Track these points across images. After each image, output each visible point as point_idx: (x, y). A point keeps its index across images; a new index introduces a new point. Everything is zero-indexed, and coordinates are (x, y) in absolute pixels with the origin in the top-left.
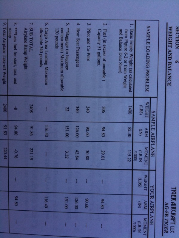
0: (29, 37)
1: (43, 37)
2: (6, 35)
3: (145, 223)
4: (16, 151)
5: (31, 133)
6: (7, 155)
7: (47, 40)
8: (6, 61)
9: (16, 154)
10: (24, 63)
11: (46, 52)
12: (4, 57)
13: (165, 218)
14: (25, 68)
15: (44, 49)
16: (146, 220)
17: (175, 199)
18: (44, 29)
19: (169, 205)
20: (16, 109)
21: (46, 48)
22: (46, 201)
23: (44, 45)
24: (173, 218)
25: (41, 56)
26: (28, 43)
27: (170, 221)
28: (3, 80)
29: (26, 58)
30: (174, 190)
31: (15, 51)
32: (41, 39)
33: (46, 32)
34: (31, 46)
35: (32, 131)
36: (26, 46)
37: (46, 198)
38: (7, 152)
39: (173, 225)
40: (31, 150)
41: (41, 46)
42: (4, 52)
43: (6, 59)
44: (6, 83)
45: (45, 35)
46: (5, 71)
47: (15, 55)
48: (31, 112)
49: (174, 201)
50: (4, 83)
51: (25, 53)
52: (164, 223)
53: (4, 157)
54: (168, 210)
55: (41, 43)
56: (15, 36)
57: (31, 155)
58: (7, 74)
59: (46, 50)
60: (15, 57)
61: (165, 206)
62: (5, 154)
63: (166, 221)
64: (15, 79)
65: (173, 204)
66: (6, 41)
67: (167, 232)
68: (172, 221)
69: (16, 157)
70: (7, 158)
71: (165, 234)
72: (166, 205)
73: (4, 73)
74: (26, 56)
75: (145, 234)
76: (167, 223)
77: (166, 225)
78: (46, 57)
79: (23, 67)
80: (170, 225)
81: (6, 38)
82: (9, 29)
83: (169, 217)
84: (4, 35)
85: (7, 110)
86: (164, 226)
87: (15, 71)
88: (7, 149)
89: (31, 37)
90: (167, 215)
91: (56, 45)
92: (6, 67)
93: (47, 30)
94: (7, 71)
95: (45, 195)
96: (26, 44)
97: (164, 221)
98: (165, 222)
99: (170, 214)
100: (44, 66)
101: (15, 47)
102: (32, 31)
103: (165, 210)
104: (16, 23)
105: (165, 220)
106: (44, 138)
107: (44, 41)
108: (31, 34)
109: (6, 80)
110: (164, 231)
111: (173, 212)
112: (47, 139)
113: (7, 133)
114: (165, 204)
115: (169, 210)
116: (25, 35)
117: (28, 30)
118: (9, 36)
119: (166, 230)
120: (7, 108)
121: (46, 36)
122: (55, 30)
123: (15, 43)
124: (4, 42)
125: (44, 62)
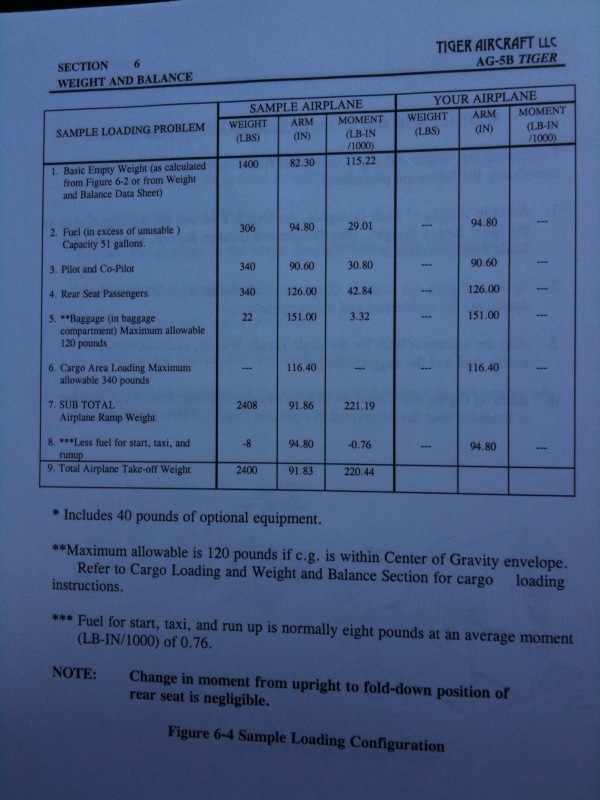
0: (81, 410)
1: (82, 375)
2: (75, 464)
3: (532, 112)
4: (353, 445)
5: (308, 405)
6: (363, 468)
7: (87, 368)
8: (137, 465)
9: (360, 445)
10: (140, 423)
11: (115, 368)
12: (127, 469)
13: (517, 63)
14: (153, 418)
15: (109, 374)
16: (523, 111)
17: (468, 44)
18: (63, 375)
19: (484, 55)
20: (249, 443)
21: (106, 370)
22: (481, 368)
23: (99, 375)
24: (518, 42)
25: (123, 381)
26: (95, 412)
27: (526, 49)
28: (180, 474)
29: (129, 417)
30: (445, 46)
31: (113, 443)
32: (85, 382)
33: (70, 369)
34: (101, 405)
35: (301, 405)
36: (101, 417)
37: (473, 368)
38: (355, 467)
39: (535, 42)
40: (351, 406)
41: (101, 380)
42: (115, 470)
43: (131, 465)
44: (187, 465)
45: (77, 372)
46: (159, 470)
47: (123, 443)
48: (254, 405)
49: (473, 45)
50: (188, 471)
51: (118, 419)
52: (531, 64)
53: (370, 475)
54: (497, 58)
55: (95, 381)
56: (78, 442)
57: (362, 405)
58: (167, 464)
59: (110, 368)
60: (128, 443)
61: (486, 66)
62: (362, 472)
63: (525, 59)
64: (178, 444)
65: (480, 45)
66: (89, 464)
67: (554, 56)
68: (526, 45)
69: (368, 445)
70: (370, 468)
71: (559, 60)
72: (483, 64)
73: (165, 470)
74: (125, 417)
75: (560, 110)
76: (531, 58)
77: (535, 60)
78: (125, 369)
79: (150, 423)
80: (536, 50)
81: (82, 466)
82: (63, 459)
83: (516, 53)
84: (76, 470)
85: (252, 465)
86: (539, 64)
87: (158, 444)
88: (350, 467)
89: (81, 405)
90: (510, 59)
91: (98, 345)
92: (150, 465)
93: (65, 368)
94: (159, 464)
95: (464, 370)
96: (97, 417)
97: (525, 64)
98: (528, 62)
99: (508, 52)
100: (148, 374)
101: (104, 444)
102: (68, 403)
103: (497, 65)
104: (50, 441)
105: (521, 62)
106: (319, 373)
107: (91, 374)
108: (75, 405)
109: (180, 465)
110: (553, 63)
111: (501, 43)
112: (320, 365)
113: (308, 466)
114: (480, 67)
115: (497, 54)
116: (75, 418)
117: (66, 411)
118: (78, 457)
119: (549, 58)
120: (247, 465)
121: (79, 369)
122: (65, 348)
123: (94, 443)
124: (93, 469)
125: (138, 375)
